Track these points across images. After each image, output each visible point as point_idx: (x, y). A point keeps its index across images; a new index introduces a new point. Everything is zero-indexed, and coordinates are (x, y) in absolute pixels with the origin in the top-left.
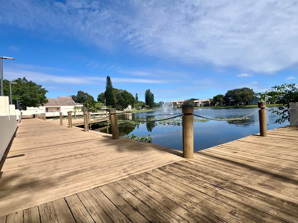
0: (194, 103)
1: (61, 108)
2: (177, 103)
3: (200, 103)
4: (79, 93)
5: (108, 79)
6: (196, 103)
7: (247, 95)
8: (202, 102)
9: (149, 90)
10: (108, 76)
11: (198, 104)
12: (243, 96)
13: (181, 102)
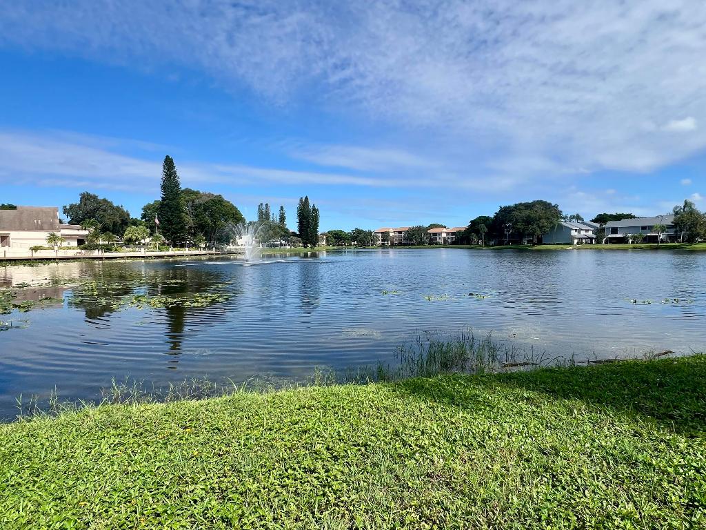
0: (430, 234)
1: (11, 237)
2: (391, 234)
3: (444, 235)
4: (86, 198)
5: (169, 164)
6: (435, 234)
7: (540, 219)
8: (448, 233)
9: (306, 198)
10: (167, 157)
11: (438, 237)
12: (528, 221)
13: (400, 232)
